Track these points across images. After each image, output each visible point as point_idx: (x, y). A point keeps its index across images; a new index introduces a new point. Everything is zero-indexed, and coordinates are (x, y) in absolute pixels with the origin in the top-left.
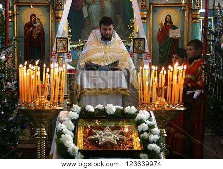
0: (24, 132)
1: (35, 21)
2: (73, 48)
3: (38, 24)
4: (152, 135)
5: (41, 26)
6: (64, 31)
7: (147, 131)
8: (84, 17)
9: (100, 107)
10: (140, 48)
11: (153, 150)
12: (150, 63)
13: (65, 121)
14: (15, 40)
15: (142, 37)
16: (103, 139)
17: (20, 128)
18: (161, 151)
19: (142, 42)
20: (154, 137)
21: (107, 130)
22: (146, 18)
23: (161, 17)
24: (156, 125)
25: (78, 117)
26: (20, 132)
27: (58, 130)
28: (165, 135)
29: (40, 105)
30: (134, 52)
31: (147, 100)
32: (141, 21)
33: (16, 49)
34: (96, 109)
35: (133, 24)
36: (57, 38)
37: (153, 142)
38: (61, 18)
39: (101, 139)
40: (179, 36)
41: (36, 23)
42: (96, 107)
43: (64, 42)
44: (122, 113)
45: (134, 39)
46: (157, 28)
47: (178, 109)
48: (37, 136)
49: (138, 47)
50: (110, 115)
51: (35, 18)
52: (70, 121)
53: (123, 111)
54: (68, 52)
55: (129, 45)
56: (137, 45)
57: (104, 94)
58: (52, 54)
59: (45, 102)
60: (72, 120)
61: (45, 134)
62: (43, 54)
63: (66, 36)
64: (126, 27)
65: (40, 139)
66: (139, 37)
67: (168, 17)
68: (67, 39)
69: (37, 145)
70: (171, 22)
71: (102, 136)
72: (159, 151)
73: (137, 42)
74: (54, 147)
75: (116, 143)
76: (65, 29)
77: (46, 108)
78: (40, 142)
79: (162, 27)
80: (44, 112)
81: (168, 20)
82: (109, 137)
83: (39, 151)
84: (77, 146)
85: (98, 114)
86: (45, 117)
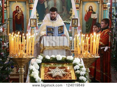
0: (13, 70)
2: (39, 24)
3: (20, 11)
4: (82, 71)
5: (22, 12)
6: (34, 15)
7: (79, 70)
8: (45, 8)
9: (53, 56)
10: (76, 24)
11: (82, 80)
12: (81, 32)
13: (34, 64)
14: (7, 20)
15: (76, 18)
16: (55, 74)
17: (11, 68)
18: (86, 80)
19: (76, 21)
20: (83, 73)
21: (57, 69)
22: (78, 8)
23: (87, 7)
24: (84, 66)
25: (41, 62)
26: (11, 70)
27: (30, 69)
28: (89, 71)
29: (21, 56)
30: (72, 26)
31: (79, 52)
32: (76, 9)
33: (8, 25)
34: (51, 57)
35: (72, 11)
36: (31, 19)
37: (82, 75)
38: (32, 8)
40: (96, 17)
41: (19, 11)
42: (51, 56)
43: (34, 21)
44: (65, 60)
45: (72, 19)
46: (85, 13)
47: (96, 57)
48: (19, 72)
49: (74, 23)
50: (59, 61)
51: (19, 8)
52: (37, 64)
53: (66, 58)
54: (36, 26)
55: (69, 22)
56: (74, 22)
57: (56, 49)
58: (28, 28)
59: (24, 53)
60: (38, 64)
61: (24, 71)
62: (23, 27)
63: (36, 18)
64: (68, 13)
65: (21, 74)
66: (75, 18)
68: (36, 19)
69: (19, 77)
71: (54, 72)
72: (86, 81)
73: (73, 21)
74: (28, 78)
75: (62, 76)
76: (35, 14)
77: (24, 57)
78: (21, 75)
79: (87, 13)
80: (23, 59)
81: (90, 9)
82: (58, 73)
83: (20, 81)
84: (40, 78)
85: (52, 60)
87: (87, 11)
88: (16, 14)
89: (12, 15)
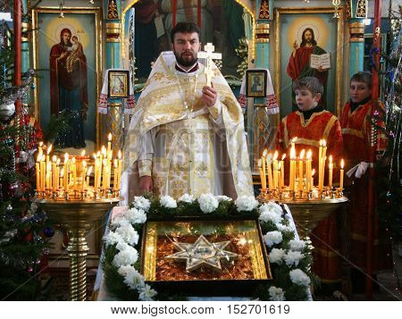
1: (69, 41)
2: (138, 89)
3: (75, 47)
4: (290, 251)
5: (80, 50)
8: (158, 36)
9: (188, 197)
10: (259, 88)
13: (119, 226)
16: (194, 260)
21: (202, 242)
22: (268, 35)
23: (295, 33)
25: (145, 219)
28: (311, 247)
29: (75, 195)
30: (247, 96)
34: (181, 202)
35: (244, 47)
36: (110, 71)
39: (190, 260)
40: (326, 66)
42: (181, 199)
45: (248, 72)
46: (288, 52)
48: (71, 252)
51: (70, 36)
52: (131, 226)
53: (232, 204)
54: (128, 96)
55: (237, 83)
56: (253, 83)
59: (85, 188)
61: (85, 248)
65: (76, 257)
66: (257, 69)
67: (308, 32)
68: (127, 72)
70: (313, 42)
71: (192, 254)
73: (252, 77)
75: (220, 267)
77: (88, 200)
78: (78, 264)
79: (297, 51)
80: (84, 207)
81: (307, 37)
82: (206, 256)
84: (142, 273)
85: (184, 212)
86: (86, 217)
87: (295, 46)
88: (62, 56)
89: (48, 57)
